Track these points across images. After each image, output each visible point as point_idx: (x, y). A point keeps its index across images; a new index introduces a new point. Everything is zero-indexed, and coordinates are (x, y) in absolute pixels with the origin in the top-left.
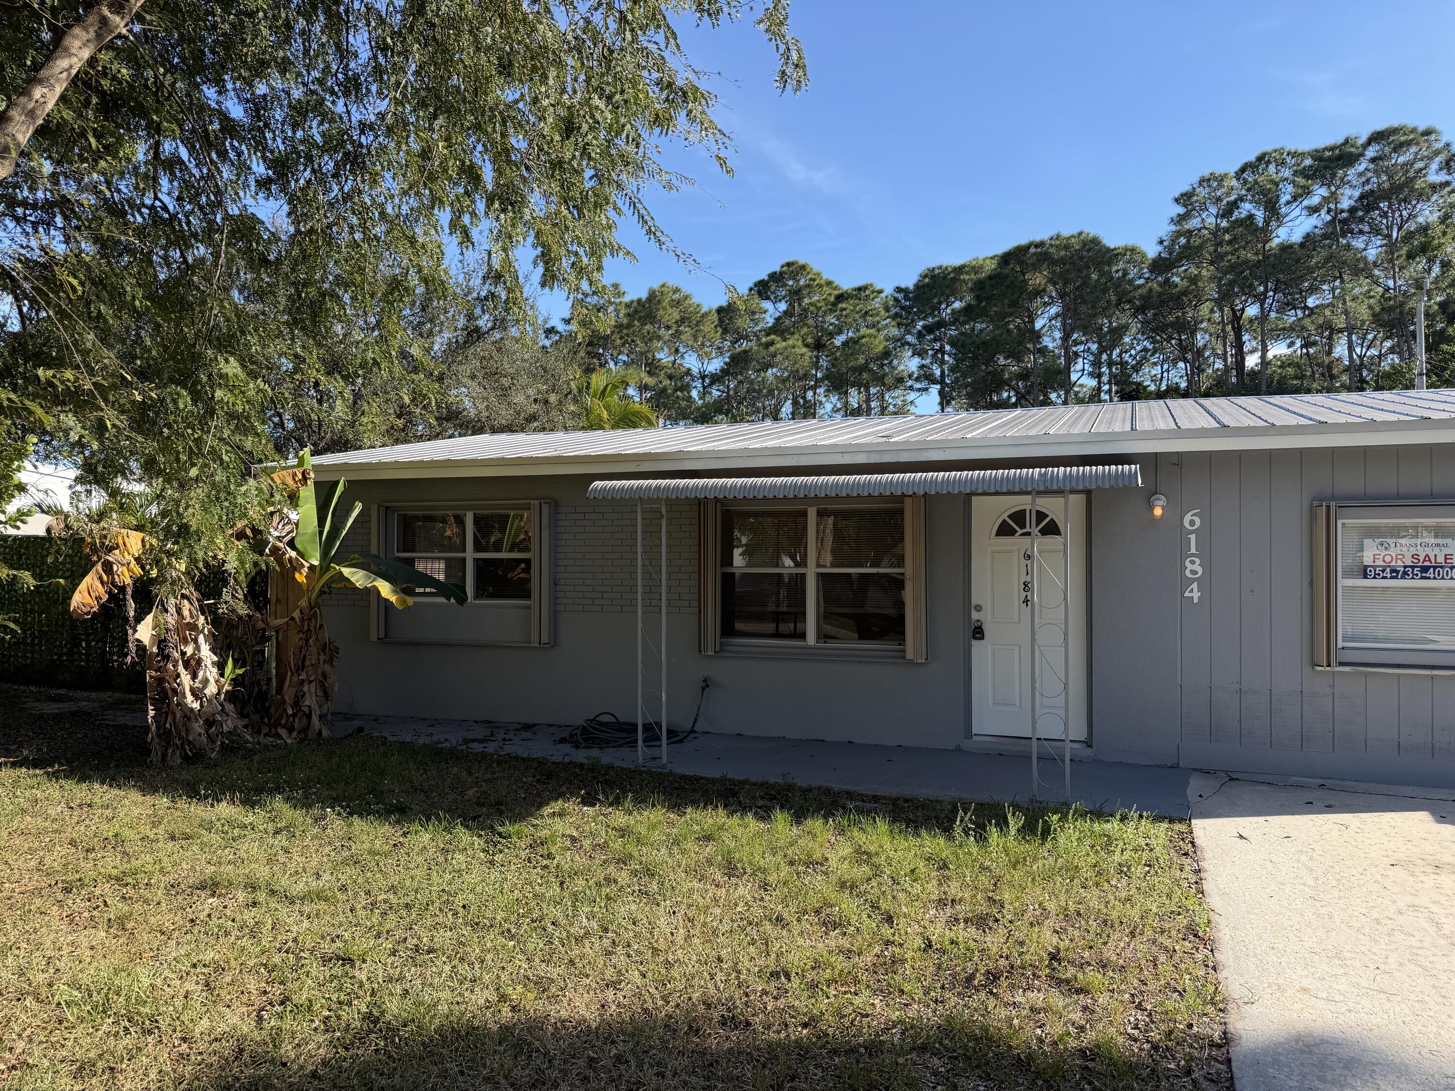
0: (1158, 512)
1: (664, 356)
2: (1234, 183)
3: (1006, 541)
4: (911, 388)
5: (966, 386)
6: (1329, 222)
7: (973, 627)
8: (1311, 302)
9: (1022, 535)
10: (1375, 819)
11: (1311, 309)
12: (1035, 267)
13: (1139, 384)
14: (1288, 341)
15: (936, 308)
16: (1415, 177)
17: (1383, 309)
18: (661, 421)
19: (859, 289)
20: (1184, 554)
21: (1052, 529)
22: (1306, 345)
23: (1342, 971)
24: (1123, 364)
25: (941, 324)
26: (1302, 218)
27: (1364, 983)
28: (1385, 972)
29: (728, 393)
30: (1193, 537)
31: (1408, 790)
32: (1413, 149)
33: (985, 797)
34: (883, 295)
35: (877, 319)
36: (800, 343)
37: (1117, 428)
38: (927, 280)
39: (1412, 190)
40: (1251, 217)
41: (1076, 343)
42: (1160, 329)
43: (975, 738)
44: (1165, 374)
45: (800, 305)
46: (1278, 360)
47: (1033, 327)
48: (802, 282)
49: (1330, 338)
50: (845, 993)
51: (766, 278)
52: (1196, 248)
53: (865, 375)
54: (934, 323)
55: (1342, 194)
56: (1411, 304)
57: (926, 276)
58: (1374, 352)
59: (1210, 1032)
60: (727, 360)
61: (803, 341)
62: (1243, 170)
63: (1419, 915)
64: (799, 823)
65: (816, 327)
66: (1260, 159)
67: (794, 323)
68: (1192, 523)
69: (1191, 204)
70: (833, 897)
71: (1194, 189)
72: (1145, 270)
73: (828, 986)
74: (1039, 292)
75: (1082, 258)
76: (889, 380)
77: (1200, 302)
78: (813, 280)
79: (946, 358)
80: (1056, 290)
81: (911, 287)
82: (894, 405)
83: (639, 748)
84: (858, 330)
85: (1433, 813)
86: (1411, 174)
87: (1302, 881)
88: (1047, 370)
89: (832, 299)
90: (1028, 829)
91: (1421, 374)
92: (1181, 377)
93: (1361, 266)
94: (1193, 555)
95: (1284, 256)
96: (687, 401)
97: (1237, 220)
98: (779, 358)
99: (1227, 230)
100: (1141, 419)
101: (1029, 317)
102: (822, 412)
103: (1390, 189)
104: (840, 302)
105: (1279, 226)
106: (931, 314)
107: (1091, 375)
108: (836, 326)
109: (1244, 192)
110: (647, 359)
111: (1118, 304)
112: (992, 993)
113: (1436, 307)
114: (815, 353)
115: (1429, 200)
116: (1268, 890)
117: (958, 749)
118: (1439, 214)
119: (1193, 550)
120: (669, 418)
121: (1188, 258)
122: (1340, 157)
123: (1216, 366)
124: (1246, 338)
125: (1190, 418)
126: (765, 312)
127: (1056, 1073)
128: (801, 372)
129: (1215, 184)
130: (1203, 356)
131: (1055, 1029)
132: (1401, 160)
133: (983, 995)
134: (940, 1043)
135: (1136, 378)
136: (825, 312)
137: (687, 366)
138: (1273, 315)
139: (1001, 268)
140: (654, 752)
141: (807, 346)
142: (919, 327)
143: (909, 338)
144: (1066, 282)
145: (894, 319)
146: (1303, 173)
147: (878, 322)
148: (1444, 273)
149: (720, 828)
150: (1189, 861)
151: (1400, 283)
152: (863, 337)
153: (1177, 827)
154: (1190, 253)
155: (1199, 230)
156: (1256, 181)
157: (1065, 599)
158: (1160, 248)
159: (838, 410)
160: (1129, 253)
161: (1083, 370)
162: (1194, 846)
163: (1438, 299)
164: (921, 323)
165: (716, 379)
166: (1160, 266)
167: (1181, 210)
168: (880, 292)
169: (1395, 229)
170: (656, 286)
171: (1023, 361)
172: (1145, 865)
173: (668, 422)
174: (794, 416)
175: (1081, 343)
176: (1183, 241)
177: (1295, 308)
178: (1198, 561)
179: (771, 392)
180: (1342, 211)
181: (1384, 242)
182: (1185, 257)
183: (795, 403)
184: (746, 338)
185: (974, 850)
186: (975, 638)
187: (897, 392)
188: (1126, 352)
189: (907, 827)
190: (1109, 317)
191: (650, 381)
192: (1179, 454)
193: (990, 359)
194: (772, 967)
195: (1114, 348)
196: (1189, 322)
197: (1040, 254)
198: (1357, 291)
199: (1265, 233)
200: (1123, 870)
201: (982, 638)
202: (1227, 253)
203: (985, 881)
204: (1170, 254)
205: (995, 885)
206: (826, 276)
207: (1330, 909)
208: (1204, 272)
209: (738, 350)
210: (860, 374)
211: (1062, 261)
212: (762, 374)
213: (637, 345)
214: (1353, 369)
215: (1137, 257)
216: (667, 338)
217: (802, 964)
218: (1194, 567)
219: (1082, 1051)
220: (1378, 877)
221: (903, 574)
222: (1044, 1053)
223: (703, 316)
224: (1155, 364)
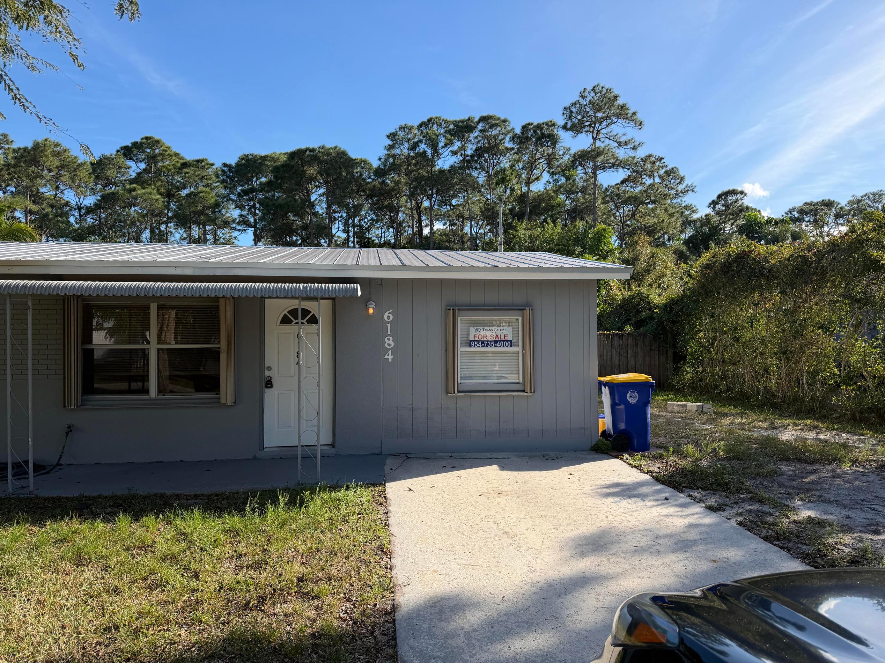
0: (371, 311)
1: (47, 191)
2: (417, 132)
3: (286, 327)
4: (234, 228)
5: (271, 230)
6: (461, 161)
7: (265, 380)
8: (454, 202)
9: (295, 323)
10: (474, 472)
11: (454, 206)
12: (310, 163)
13: (369, 239)
14: (443, 222)
15: (249, 180)
16: (499, 143)
17: (485, 209)
18: (44, 238)
19: (198, 161)
20: (385, 335)
21: (314, 320)
22: (451, 225)
23: (453, 557)
24: (361, 226)
25: (253, 190)
26: (449, 157)
27: (463, 562)
28: (473, 554)
29: (100, 221)
30: (389, 325)
31: (489, 455)
32: (499, 128)
33: (267, 486)
34: (214, 167)
35: (210, 182)
36: (155, 191)
37: (349, 263)
38: (244, 162)
39: (498, 150)
40: (425, 152)
41: (335, 212)
42: (380, 209)
43: (266, 450)
44: (383, 234)
45: (155, 166)
46: (439, 231)
47: (310, 199)
48: (157, 151)
49: (462, 222)
50: (160, 631)
51: (130, 145)
52: (398, 165)
53: (202, 217)
54: (248, 189)
55: (467, 147)
56: (497, 208)
57: (243, 159)
58: (482, 231)
59: (385, 606)
60: (99, 198)
61: (158, 190)
62: (421, 125)
63: (490, 520)
64: (137, 520)
65: (168, 182)
66: (430, 120)
67: (151, 178)
68: (389, 317)
69: (395, 140)
70: (157, 566)
71: (397, 131)
72: (372, 174)
73: (148, 629)
74: (312, 179)
75: (337, 162)
76: (219, 221)
77: (401, 196)
78: (166, 151)
79: (257, 212)
80: (323, 179)
81: (234, 165)
82: (224, 239)
83: (9, 481)
84: (197, 188)
85: (499, 466)
86: (498, 141)
87: (438, 510)
88: (318, 226)
89: (179, 165)
90: (291, 503)
91: (501, 244)
92: (391, 236)
93: (476, 186)
94: (389, 335)
95: (441, 176)
96: (66, 224)
97: (418, 152)
98: (139, 200)
99: (413, 158)
100: (362, 258)
101: (308, 193)
102: (173, 239)
103: (489, 147)
104: (184, 168)
105: (438, 159)
106: (246, 183)
107: (344, 231)
108: (181, 183)
109: (421, 138)
110: (32, 191)
111: (358, 192)
112: (260, 610)
113: (508, 211)
114: (166, 199)
115: (505, 156)
116: (421, 518)
117: (255, 458)
118: (509, 164)
119: (389, 333)
120: (52, 235)
121: (394, 170)
122: (466, 127)
123: (409, 232)
124: (423, 218)
125: (388, 260)
126: (129, 168)
127: (296, 652)
128: (156, 211)
129: (407, 131)
130: (402, 226)
131: (298, 624)
132: (493, 133)
133: (255, 613)
134: (225, 650)
135: (368, 235)
136: (174, 173)
137: (67, 199)
138: (436, 207)
139: (290, 161)
140: (23, 483)
141: (161, 194)
142: (239, 191)
143: (233, 197)
144: (328, 175)
145: (222, 183)
146: (449, 132)
147: (211, 184)
148: (511, 194)
149: (75, 532)
150: (382, 508)
151: (493, 196)
152: (201, 192)
153: (378, 489)
154: (394, 168)
155: (400, 155)
156: (427, 132)
157: (318, 362)
158: (379, 163)
159: (184, 239)
160: (363, 163)
161: (339, 228)
162: (386, 499)
163: (509, 207)
164: (240, 188)
165: (89, 210)
166: (380, 173)
167: (390, 143)
168: (212, 165)
169: (491, 168)
170: (40, 140)
171: (304, 219)
172: (358, 514)
173: (50, 239)
174: (151, 241)
175: (338, 212)
176: (391, 160)
177: (446, 205)
178: (391, 338)
179: (133, 223)
180: (468, 156)
181: (486, 175)
182: (393, 170)
183: (152, 232)
184: (115, 184)
185: (257, 521)
186: (267, 387)
187: (226, 231)
188: (362, 220)
189: (215, 512)
190: (353, 198)
191: (34, 208)
192: (382, 279)
193: (285, 216)
194: (106, 624)
195: (356, 217)
196: (395, 206)
197: (313, 156)
198: (474, 199)
199: (431, 162)
200: (345, 520)
201: (271, 387)
202: (413, 171)
203: (262, 539)
204: (385, 166)
205: (269, 541)
206: (175, 149)
207: (450, 524)
208: (402, 180)
209: (108, 191)
210: (199, 216)
211: (326, 162)
212: (127, 210)
213: (23, 181)
214: (472, 239)
215: (367, 166)
216: (49, 177)
217: (128, 618)
218: (389, 342)
219: (313, 635)
220: (473, 503)
221: (219, 348)
222: (291, 641)
223: (79, 165)
224: (378, 228)
